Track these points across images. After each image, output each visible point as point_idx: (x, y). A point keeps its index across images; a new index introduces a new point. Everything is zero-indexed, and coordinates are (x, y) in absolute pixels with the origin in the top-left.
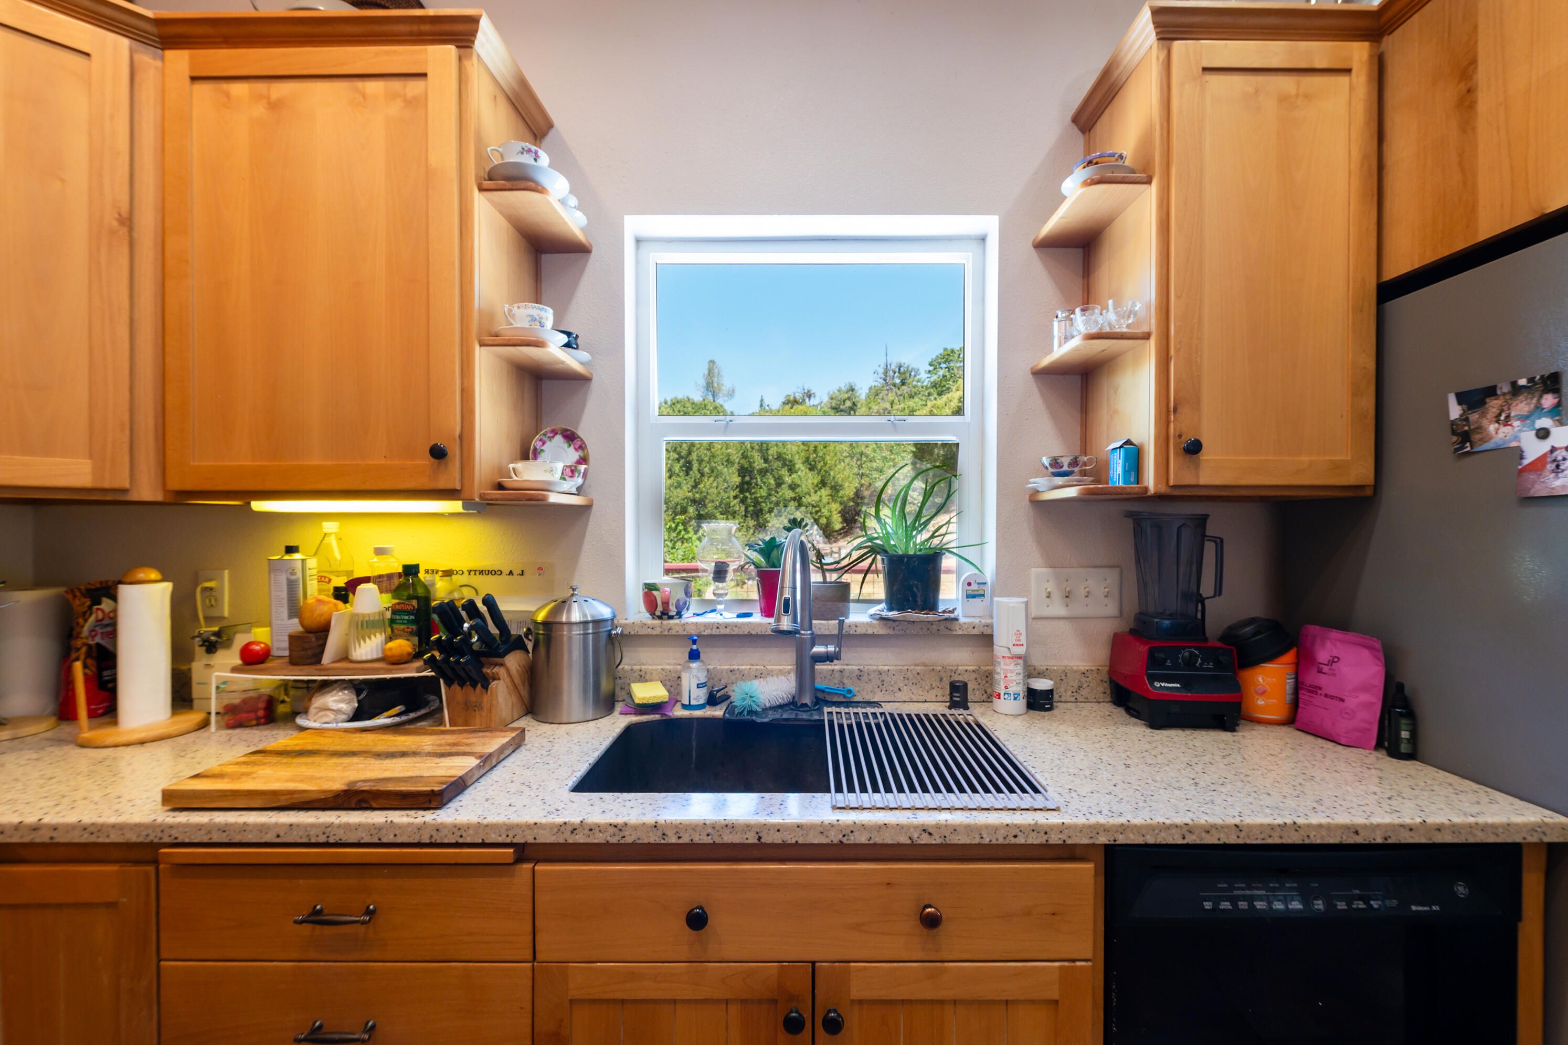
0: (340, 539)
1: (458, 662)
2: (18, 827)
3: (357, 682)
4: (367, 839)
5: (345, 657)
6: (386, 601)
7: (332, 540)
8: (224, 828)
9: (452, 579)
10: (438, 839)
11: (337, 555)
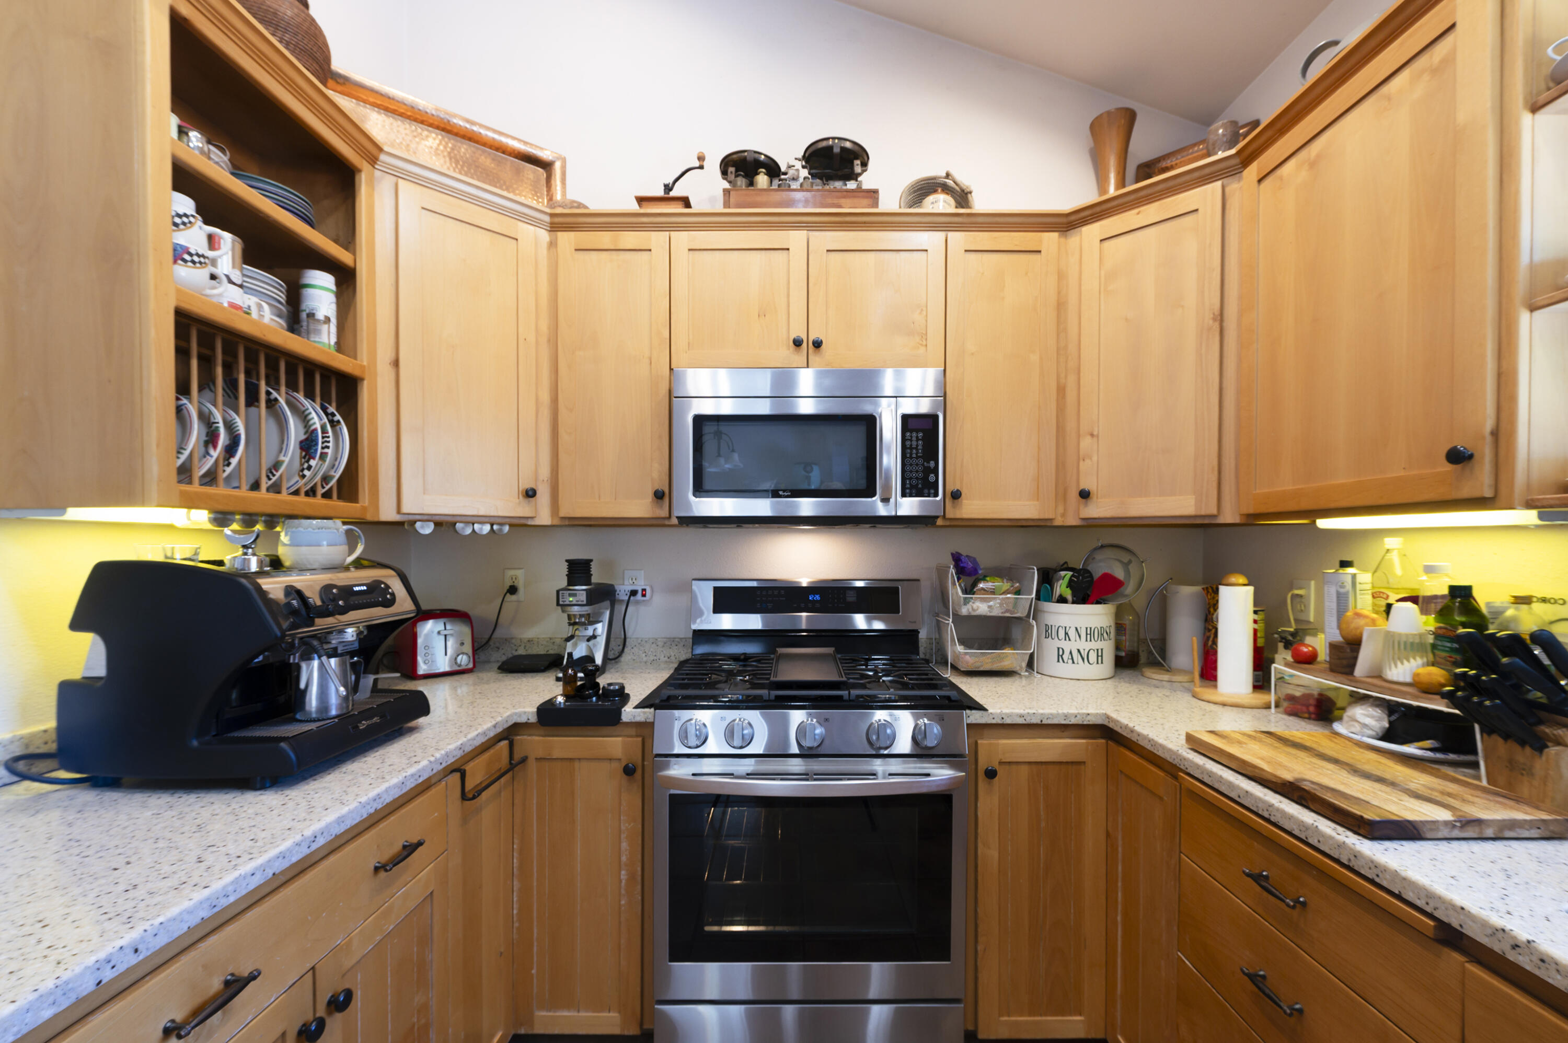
0: (1405, 555)
1: (1480, 704)
2: (1126, 727)
3: (1393, 703)
4: (1296, 832)
5: (1378, 675)
6: (1427, 624)
7: (1394, 557)
8: (1210, 774)
9: (1531, 608)
10: (1354, 864)
11: (1398, 571)
